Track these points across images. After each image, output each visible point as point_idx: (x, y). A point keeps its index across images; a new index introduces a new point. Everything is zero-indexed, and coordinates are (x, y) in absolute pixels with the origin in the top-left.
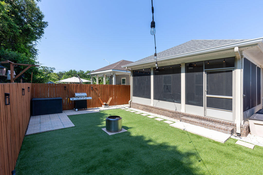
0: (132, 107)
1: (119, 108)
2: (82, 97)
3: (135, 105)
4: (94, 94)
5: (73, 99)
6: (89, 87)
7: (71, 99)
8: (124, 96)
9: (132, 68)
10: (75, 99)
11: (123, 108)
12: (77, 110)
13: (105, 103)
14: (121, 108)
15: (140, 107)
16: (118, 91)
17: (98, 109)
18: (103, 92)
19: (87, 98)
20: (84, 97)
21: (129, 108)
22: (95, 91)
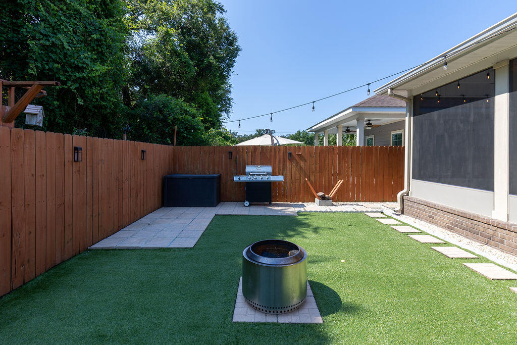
0: (408, 214)
1: (362, 212)
2: (259, 175)
3: (421, 207)
4: (294, 169)
5: (239, 179)
6: (282, 154)
7: (236, 179)
8: (386, 177)
9: (410, 91)
10: (244, 178)
11: (377, 212)
12: (247, 203)
13: (321, 194)
14: (367, 212)
15: (438, 218)
16: (364, 164)
17: (303, 206)
18: (318, 166)
19: (273, 178)
20: (265, 175)
21: (395, 216)
22: (297, 163)
